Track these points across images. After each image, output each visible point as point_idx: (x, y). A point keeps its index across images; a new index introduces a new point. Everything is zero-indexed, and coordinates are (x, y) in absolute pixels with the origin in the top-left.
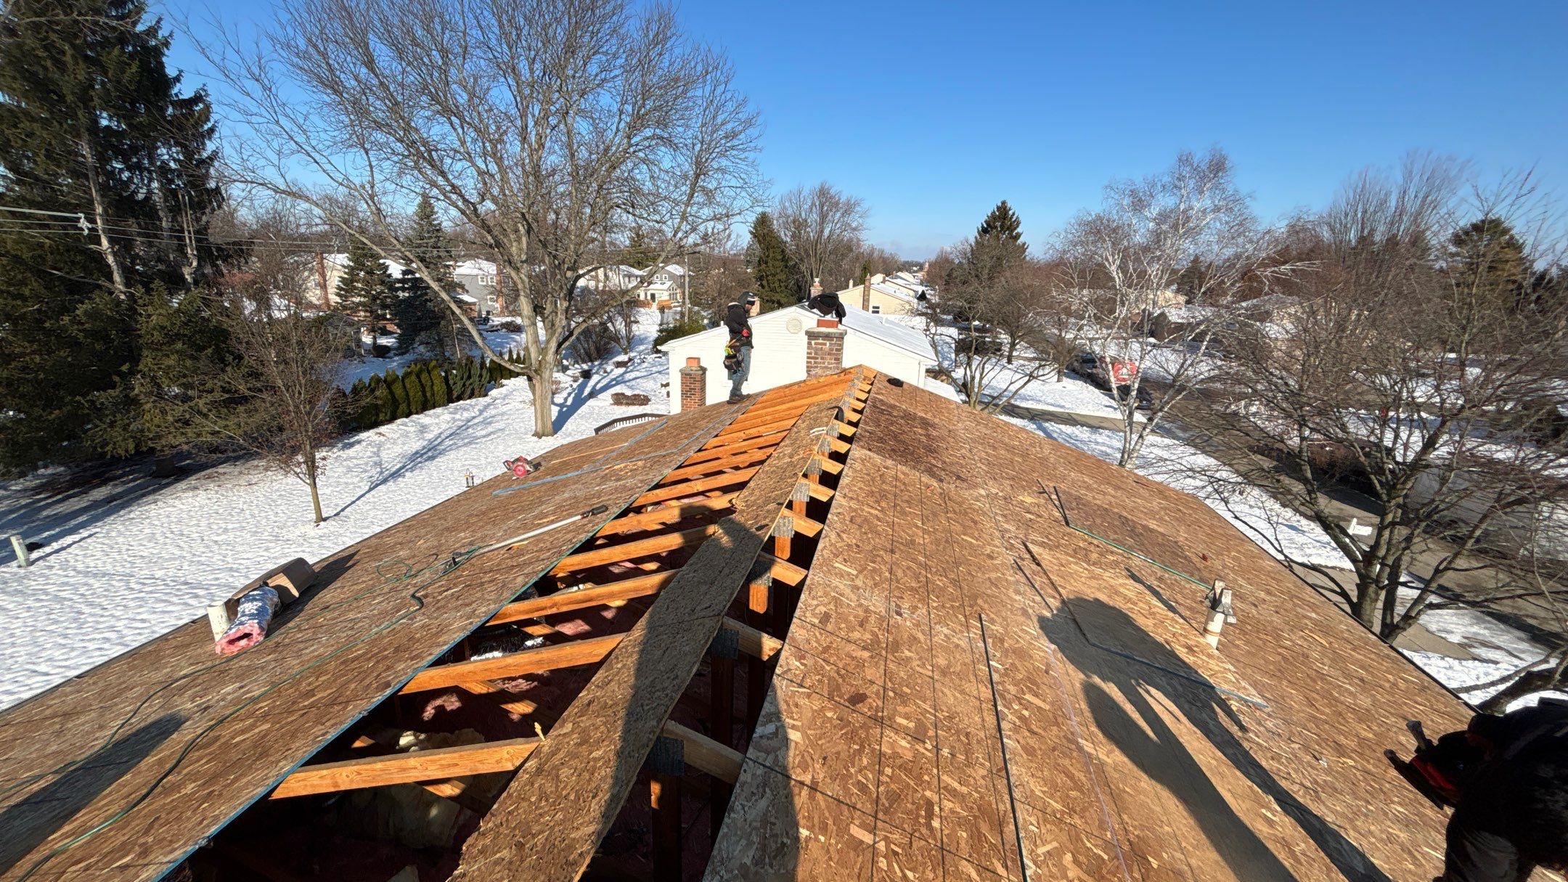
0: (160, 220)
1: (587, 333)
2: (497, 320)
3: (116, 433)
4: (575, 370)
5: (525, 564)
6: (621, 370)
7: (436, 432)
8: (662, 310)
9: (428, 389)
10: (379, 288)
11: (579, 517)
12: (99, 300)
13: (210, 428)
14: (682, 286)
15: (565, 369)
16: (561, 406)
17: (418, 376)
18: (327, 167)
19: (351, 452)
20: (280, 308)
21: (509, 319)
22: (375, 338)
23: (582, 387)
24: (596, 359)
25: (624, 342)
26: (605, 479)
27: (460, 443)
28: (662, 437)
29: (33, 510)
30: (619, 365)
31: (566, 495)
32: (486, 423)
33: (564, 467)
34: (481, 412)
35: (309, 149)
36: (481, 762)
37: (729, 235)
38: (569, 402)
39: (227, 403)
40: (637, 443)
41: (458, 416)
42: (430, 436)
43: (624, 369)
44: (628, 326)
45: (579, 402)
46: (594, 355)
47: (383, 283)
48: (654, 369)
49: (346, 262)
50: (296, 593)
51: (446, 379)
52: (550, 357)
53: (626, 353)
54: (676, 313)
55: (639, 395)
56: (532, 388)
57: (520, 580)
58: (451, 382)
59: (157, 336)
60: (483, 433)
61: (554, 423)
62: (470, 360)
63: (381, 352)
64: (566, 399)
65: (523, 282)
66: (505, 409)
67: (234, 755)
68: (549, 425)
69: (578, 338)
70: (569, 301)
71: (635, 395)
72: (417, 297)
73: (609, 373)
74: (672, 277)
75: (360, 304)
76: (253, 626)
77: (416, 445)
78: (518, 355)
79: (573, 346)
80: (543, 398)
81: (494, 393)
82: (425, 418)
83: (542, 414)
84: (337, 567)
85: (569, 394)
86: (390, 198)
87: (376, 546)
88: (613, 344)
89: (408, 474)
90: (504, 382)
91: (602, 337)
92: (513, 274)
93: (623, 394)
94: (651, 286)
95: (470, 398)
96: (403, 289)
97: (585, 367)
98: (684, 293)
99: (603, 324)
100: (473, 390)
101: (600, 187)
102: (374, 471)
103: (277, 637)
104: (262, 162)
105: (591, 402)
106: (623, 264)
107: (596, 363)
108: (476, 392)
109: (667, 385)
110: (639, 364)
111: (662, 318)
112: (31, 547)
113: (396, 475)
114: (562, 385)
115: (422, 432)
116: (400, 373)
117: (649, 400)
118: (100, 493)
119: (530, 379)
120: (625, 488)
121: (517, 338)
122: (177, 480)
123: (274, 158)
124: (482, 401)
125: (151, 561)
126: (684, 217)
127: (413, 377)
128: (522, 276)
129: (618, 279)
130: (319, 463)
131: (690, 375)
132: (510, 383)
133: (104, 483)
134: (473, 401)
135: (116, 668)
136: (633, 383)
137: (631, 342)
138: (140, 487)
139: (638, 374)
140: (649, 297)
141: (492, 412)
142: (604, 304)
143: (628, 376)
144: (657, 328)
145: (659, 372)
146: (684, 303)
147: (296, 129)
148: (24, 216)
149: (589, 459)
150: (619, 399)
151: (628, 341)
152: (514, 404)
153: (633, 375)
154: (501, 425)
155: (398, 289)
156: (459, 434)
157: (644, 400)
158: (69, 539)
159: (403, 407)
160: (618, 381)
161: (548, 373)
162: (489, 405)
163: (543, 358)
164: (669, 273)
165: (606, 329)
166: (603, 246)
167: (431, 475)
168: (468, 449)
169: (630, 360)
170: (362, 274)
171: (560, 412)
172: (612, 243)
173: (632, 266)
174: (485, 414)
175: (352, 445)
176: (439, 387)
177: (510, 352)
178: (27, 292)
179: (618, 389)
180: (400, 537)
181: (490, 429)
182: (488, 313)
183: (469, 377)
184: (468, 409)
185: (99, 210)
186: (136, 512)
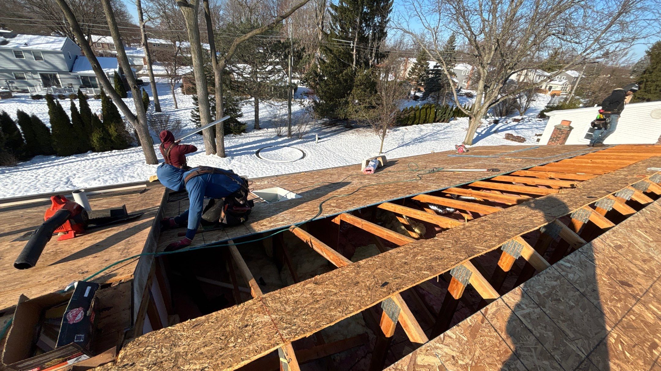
0: (369, 43)
1: (504, 102)
2: (464, 91)
3: (342, 111)
4: (492, 119)
5: (460, 178)
6: (515, 123)
7: (425, 133)
8: (553, 96)
9: (428, 115)
10: (423, 73)
11: (486, 170)
12: (349, 69)
13: (363, 115)
14: (573, 84)
15: (487, 117)
16: (479, 133)
17: (426, 110)
18: (424, 21)
19: (395, 133)
20: (391, 77)
21: (469, 91)
22: (415, 93)
23: (492, 127)
24: (504, 116)
25: (522, 110)
26: (499, 161)
27: (433, 139)
28: (535, 153)
29: (321, 129)
30: (515, 120)
31: (480, 162)
32: (445, 133)
33: (480, 153)
34: (444, 129)
35: (420, 14)
36: (440, 221)
37: (626, 54)
38: (483, 133)
39: (369, 107)
40: (519, 152)
41: (435, 128)
42: (422, 133)
43: (517, 123)
44: (528, 101)
45: (488, 133)
46: (504, 114)
47: (425, 70)
48: (535, 126)
49: (416, 62)
50: (382, 165)
51: (436, 112)
52: (483, 110)
53: (521, 115)
54: (562, 98)
55: (520, 137)
56: (470, 122)
57: (458, 182)
58: (437, 114)
59: (358, 83)
60: (443, 137)
61: (473, 140)
62: (447, 106)
63: (416, 98)
64: (482, 131)
65: (484, 73)
66: (454, 129)
67: (370, 194)
68: (471, 140)
69: (499, 104)
70: (504, 84)
71: (518, 137)
72: (436, 77)
73: (508, 124)
74: (569, 77)
75: (415, 78)
76: (372, 169)
77: (417, 136)
78: (468, 107)
79: (495, 108)
80: (473, 128)
81: (452, 122)
82: (422, 126)
83: (470, 135)
84: (392, 163)
85: (485, 129)
86: (442, 33)
87: (404, 160)
88: (516, 110)
89: (411, 145)
90: (458, 118)
91: (512, 105)
92: (481, 69)
93: (512, 135)
94: (552, 82)
95: (442, 122)
96: (432, 74)
97: (497, 118)
98: (572, 88)
99: (515, 100)
100: (444, 119)
101: (546, 25)
102: (401, 142)
103: (377, 174)
104: (404, 20)
105: (494, 135)
106: (539, 68)
107: (503, 118)
108: (445, 120)
109: (540, 135)
110: (526, 122)
111: (551, 100)
112: (319, 139)
113: (407, 145)
114: (483, 125)
115: (420, 131)
116: (420, 107)
117: (525, 141)
118: (334, 128)
119: (470, 118)
120: (509, 166)
121: (470, 100)
122: (350, 130)
123: (407, 18)
124: (446, 124)
125: (340, 151)
126: (597, 40)
127: (424, 110)
128: (485, 71)
129: (533, 76)
130: (387, 133)
131: (560, 129)
132: (460, 119)
133: (335, 126)
134: (443, 124)
135: (339, 169)
136: (520, 130)
137: (527, 110)
138: (342, 129)
139: (524, 127)
140: (548, 88)
141: (448, 129)
142: (520, 88)
143: (517, 127)
144: (546, 105)
145: (537, 128)
146: (570, 93)
147: (418, 6)
148: (340, 42)
149: (493, 153)
150: (509, 137)
151: (525, 110)
152: (458, 128)
153: (521, 127)
154: (449, 136)
155: (430, 74)
156: (433, 135)
157: (523, 140)
158: (325, 139)
159: (417, 120)
160: (511, 128)
161: (479, 117)
162: (448, 126)
163: (480, 110)
164: (567, 75)
165: (516, 102)
166: (533, 58)
167: (418, 148)
168: (435, 142)
169: (522, 119)
170: (419, 66)
171: (478, 136)
172: (538, 57)
173: (545, 71)
174: (446, 130)
175: (396, 130)
176: (432, 116)
177: (465, 106)
178: (335, 66)
179: (510, 132)
180: (413, 160)
181: (446, 136)
182: (461, 87)
183: (445, 114)
184: (440, 126)
185: (356, 40)
186: (339, 136)
